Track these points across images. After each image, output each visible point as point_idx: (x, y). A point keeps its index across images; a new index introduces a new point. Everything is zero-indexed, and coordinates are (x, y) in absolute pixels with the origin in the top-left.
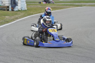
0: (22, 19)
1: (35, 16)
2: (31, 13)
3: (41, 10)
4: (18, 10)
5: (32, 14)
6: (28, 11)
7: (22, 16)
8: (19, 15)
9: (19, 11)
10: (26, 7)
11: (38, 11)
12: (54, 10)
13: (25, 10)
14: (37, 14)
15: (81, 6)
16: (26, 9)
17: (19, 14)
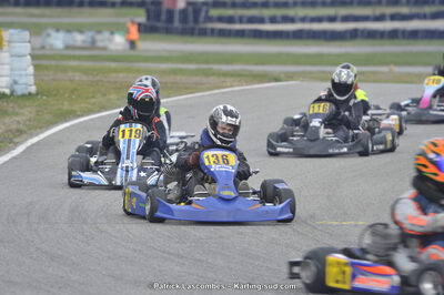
3: (104, 95)
9: (2, 96)
10: (31, 80)
11: (93, 100)
13: (30, 94)
15: (277, 80)
16: (33, 89)
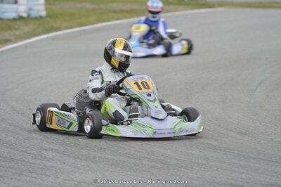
0: (21, 43)
1: (64, 34)
2: (56, 26)
4: (17, 17)
5: (58, 29)
6: (48, 19)
7: (24, 33)
8: (17, 32)
9: (21, 18)
10: (43, 7)
11: (78, 21)
12: (126, 18)
13: (41, 17)
14: (72, 27)
17: (17, 29)
